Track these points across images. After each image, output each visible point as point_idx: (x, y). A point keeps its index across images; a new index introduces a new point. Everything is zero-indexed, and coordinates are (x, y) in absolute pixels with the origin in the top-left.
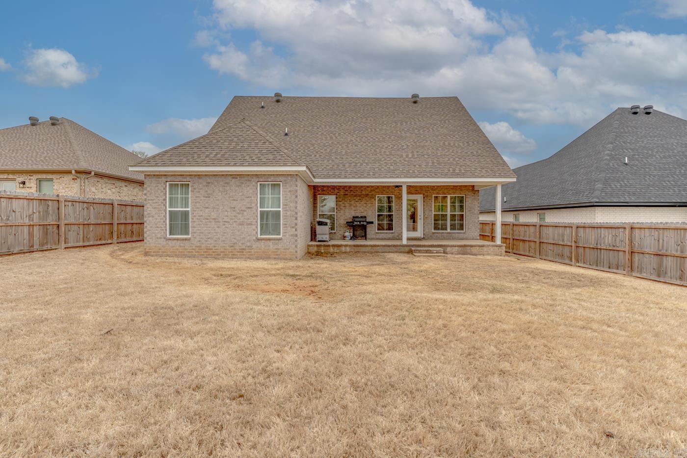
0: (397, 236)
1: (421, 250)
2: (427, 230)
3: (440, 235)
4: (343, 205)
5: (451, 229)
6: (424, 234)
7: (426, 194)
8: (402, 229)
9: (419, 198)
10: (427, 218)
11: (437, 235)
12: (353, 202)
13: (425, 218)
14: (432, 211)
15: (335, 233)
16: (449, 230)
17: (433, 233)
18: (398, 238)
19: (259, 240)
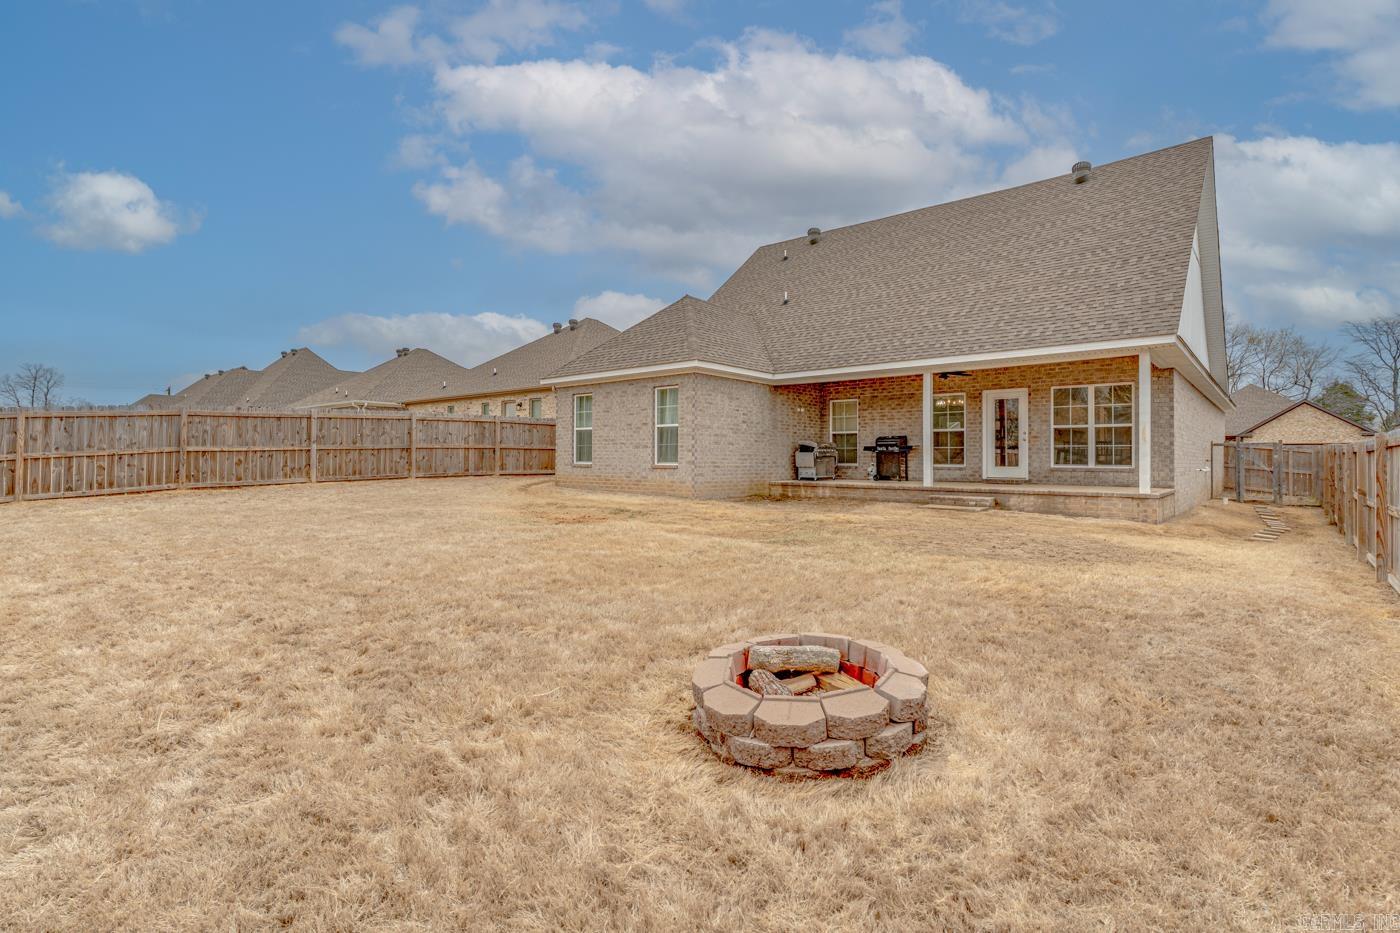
0: (971, 475)
1: (944, 499)
2: (1036, 464)
3: (1069, 474)
4: (869, 416)
5: (1098, 462)
6: (1030, 472)
7: (1033, 386)
8: (981, 460)
9: (1021, 394)
10: (1035, 437)
11: (1060, 474)
12: (887, 410)
13: (1033, 438)
14: (1048, 421)
15: (856, 468)
16: (1092, 465)
17: (1052, 470)
18: (971, 479)
19: (655, 468)
